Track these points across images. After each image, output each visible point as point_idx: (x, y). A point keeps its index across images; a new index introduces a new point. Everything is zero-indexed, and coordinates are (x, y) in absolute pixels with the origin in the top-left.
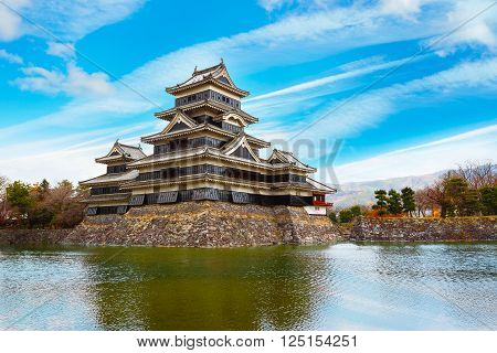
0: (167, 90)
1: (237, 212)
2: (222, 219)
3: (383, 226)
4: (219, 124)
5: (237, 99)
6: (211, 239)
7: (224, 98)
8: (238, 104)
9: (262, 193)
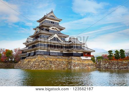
0: (37, 21)
1: (51, 59)
2: (43, 61)
3: (110, 64)
4: (48, 30)
5: (58, 22)
6: (35, 67)
7: (52, 22)
8: (58, 24)
9: (64, 52)
